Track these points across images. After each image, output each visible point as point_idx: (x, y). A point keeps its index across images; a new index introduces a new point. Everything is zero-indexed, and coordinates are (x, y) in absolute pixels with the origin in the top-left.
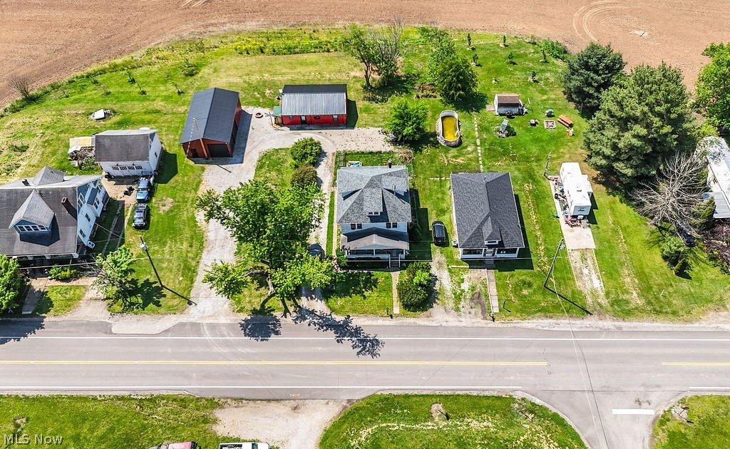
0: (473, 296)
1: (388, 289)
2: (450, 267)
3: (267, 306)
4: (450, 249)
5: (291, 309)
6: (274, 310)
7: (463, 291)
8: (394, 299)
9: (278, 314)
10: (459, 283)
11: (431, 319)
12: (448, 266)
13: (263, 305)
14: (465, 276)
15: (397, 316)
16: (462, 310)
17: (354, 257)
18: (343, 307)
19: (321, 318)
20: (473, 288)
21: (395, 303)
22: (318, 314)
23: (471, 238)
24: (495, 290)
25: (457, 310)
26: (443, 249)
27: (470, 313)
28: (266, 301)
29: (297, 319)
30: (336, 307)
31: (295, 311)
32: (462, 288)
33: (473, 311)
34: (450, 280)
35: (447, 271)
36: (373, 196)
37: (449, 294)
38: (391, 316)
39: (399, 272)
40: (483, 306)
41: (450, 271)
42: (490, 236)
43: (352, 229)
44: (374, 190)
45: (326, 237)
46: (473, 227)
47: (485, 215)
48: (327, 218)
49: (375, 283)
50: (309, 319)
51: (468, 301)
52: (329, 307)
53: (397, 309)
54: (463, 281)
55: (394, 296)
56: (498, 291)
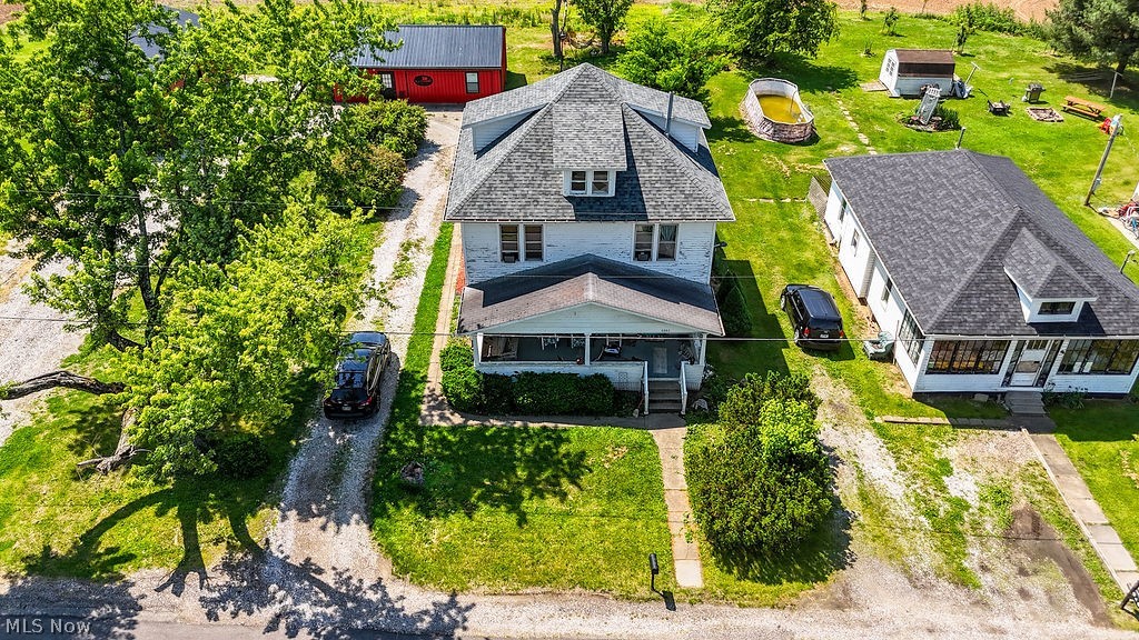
0: (1010, 524)
1: (643, 488)
2: (878, 420)
3: (106, 542)
4: (861, 365)
5: (214, 556)
6: (129, 557)
7: (961, 505)
8: (675, 528)
9: (143, 579)
10: (933, 474)
11: (853, 613)
12: (870, 416)
13: (91, 537)
14: (951, 453)
15: (696, 598)
16: (986, 580)
17: (509, 369)
18: (450, 552)
19: (336, 598)
20: (1000, 497)
21: (679, 545)
22: (329, 578)
23: (964, 297)
24: (1092, 504)
25: (962, 580)
26: (835, 365)
27: (1024, 594)
28: (108, 523)
29: (223, 599)
30: (421, 552)
31: (228, 566)
32: (954, 493)
33: (1035, 585)
34: (894, 465)
35: (870, 434)
36: (588, 124)
37: (905, 513)
38: (669, 599)
39: (682, 431)
40: (1071, 567)
41: (881, 431)
42: (1051, 281)
43: (505, 258)
44: (592, 109)
45: (412, 320)
46: (966, 263)
47: (1006, 223)
48: (423, 275)
49: (576, 467)
50: (282, 600)
51: (995, 546)
52: (389, 550)
53: (690, 572)
54: (945, 467)
55: (671, 517)
56: (1106, 509)
